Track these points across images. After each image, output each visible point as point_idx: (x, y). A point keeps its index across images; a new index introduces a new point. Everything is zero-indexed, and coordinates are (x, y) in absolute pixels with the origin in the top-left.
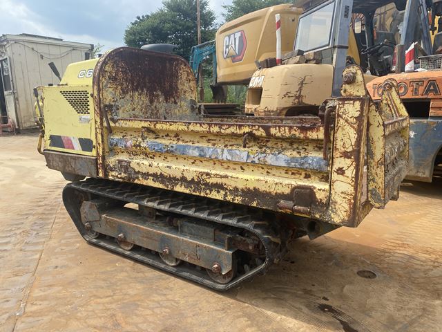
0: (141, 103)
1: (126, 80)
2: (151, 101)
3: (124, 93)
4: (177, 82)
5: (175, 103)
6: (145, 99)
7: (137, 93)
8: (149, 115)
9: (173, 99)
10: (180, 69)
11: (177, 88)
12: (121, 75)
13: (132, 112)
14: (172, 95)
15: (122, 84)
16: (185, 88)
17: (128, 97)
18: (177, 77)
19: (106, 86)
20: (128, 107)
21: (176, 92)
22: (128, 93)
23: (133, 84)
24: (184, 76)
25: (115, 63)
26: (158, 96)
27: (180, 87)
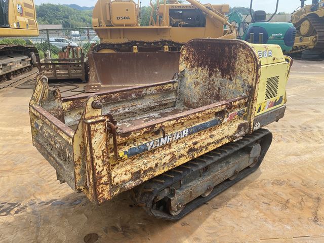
0: (202, 75)
1: (194, 60)
2: (210, 75)
3: (192, 67)
4: (235, 62)
5: (231, 79)
6: (206, 73)
7: (200, 68)
8: (207, 83)
9: (229, 76)
10: (239, 52)
11: (235, 68)
12: (191, 56)
13: (196, 80)
14: (228, 73)
15: (191, 62)
16: (242, 69)
17: (194, 70)
18: (235, 59)
19: (182, 62)
20: (194, 76)
21: (233, 71)
22: (194, 67)
23: (198, 62)
24: (243, 58)
25: (188, 49)
26: (216, 72)
27: (237, 67)
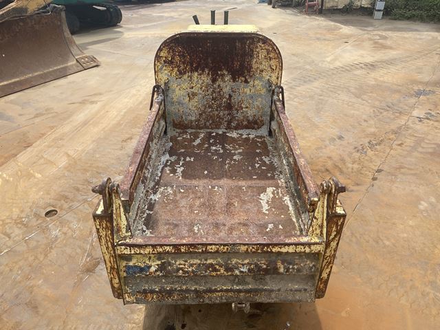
0: (200, 82)
1: (184, 63)
2: (214, 81)
3: (181, 73)
4: (251, 61)
5: (246, 82)
6: (206, 79)
7: (196, 74)
8: (210, 92)
9: (243, 79)
10: (257, 47)
11: (251, 67)
12: (177, 58)
13: (189, 90)
14: (242, 75)
15: (179, 67)
16: (261, 67)
17: (185, 77)
18: (251, 56)
19: (161, 69)
20: (185, 85)
21: (249, 71)
22: (185, 73)
23: (192, 65)
24: (263, 54)
25: (170, 49)
26: (223, 75)
27: (255, 66)
